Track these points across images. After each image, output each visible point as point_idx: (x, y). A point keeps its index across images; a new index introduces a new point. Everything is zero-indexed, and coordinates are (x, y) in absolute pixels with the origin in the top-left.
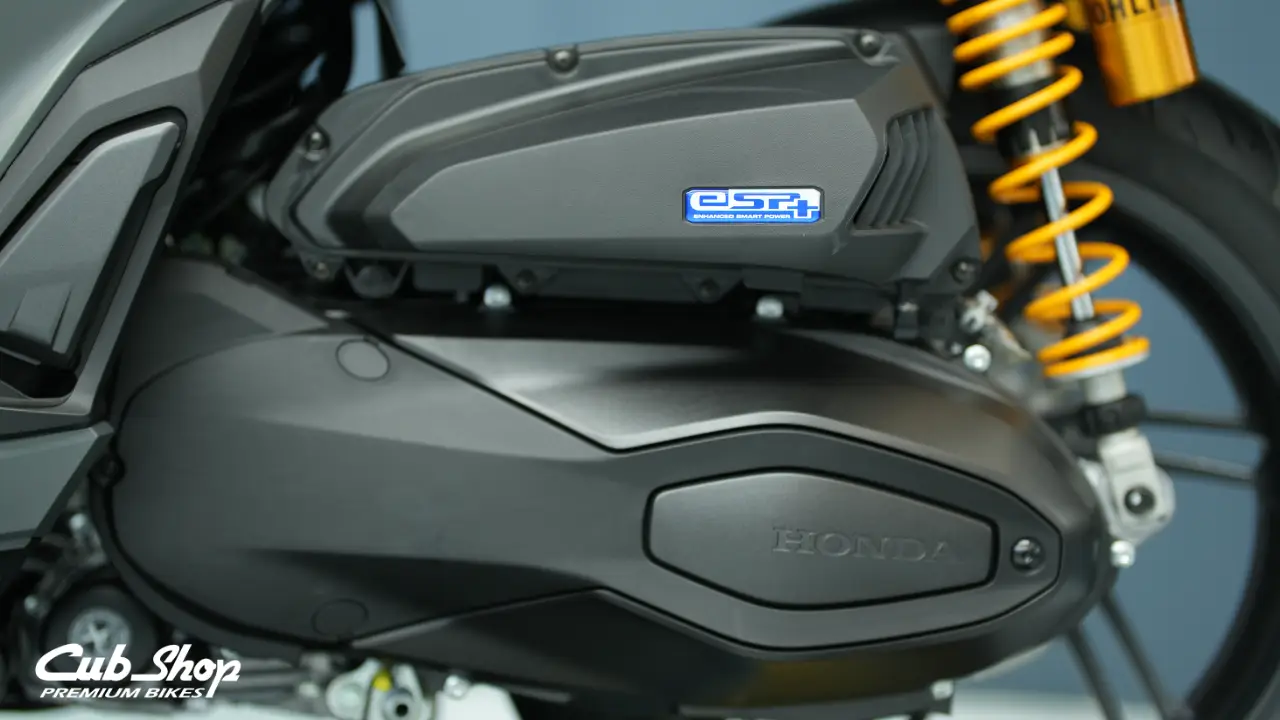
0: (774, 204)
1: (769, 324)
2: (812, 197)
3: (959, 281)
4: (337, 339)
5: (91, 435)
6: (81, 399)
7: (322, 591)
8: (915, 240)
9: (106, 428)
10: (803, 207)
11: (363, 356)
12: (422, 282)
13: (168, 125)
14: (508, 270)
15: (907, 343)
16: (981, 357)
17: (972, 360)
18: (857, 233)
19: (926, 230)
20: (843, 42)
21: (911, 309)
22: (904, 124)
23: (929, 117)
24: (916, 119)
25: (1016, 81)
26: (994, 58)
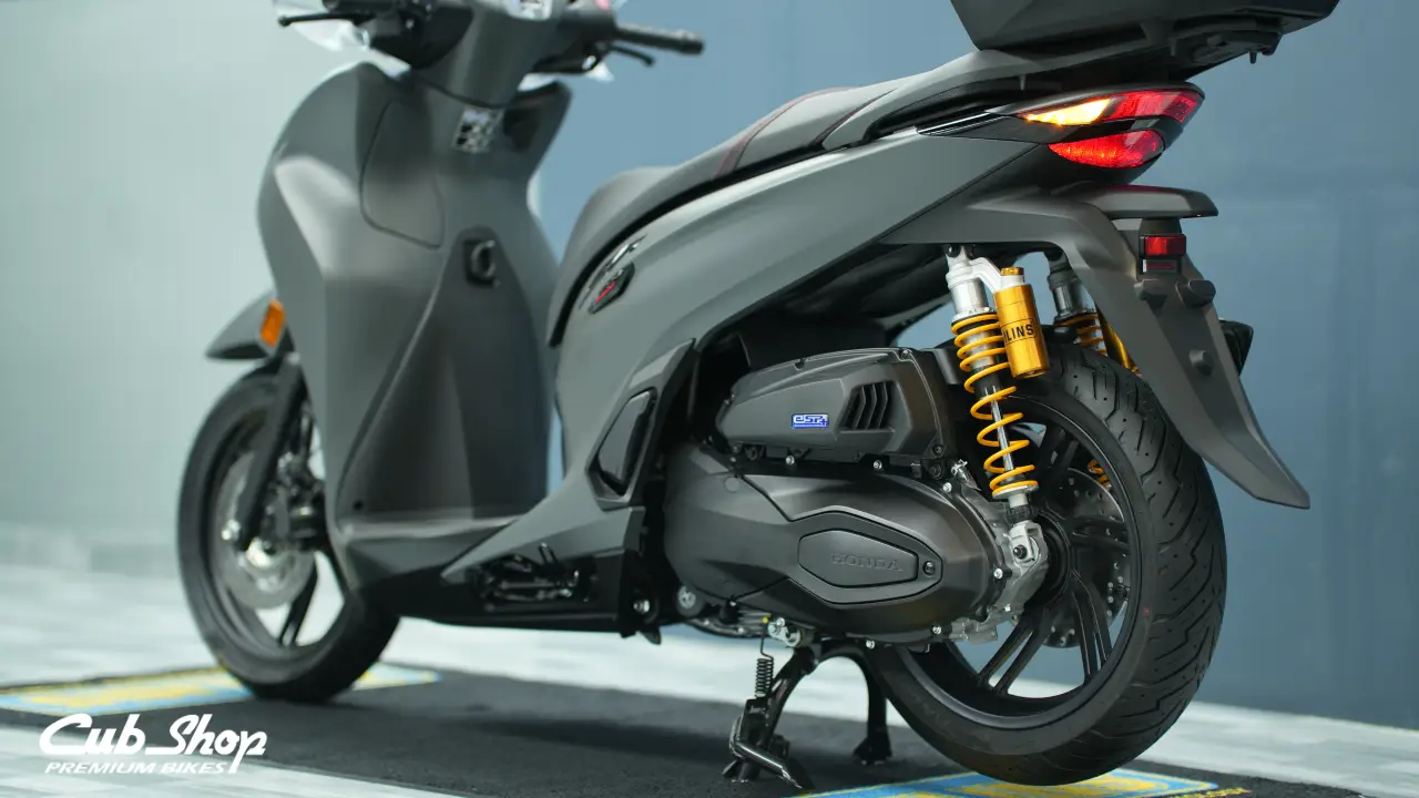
0: (815, 420)
1: (879, 471)
2: (825, 417)
3: (936, 454)
4: (726, 476)
5: (630, 509)
6: (627, 498)
7: (721, 576)
8: (888, 437)
9: (642, 508)
10: (823, 421)
11: (734, 483)
12: (770, 454)
13: (647, 393)
14: (792, 450)
15: (918, 480)
16: (948, 487)
17: (945, 488)
18: (844, 432)
19: (893, 431)
20: (890, 353)
21: (916, 465)
22: (868, 388)
23: (890, 385)
24: (878, 386)
25: (978, 366)
26: (968, 356)
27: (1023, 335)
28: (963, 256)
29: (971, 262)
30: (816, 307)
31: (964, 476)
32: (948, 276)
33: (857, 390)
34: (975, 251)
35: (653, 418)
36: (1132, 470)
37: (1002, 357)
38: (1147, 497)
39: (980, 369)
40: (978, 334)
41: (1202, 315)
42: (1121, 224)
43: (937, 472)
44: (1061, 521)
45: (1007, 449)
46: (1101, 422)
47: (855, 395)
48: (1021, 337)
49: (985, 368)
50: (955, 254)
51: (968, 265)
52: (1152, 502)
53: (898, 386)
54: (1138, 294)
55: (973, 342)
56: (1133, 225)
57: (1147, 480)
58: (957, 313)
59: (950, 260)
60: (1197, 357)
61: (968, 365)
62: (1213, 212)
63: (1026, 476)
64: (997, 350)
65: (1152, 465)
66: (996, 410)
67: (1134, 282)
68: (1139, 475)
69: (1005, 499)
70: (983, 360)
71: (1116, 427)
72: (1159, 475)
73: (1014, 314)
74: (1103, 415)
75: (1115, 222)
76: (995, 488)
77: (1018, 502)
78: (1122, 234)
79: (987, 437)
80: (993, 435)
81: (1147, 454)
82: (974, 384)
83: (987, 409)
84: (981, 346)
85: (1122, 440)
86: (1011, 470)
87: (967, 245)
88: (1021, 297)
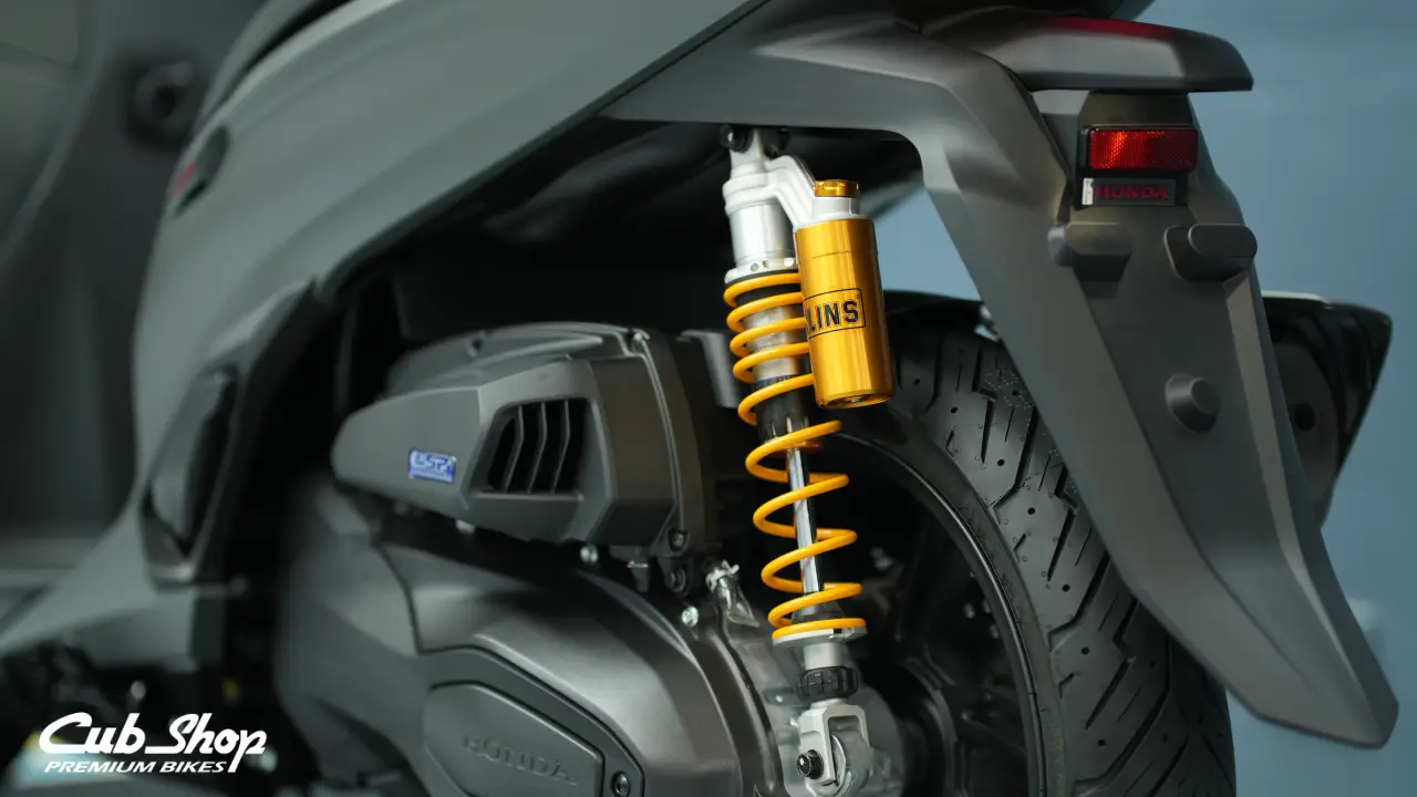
0: (439, 465)
2: (452, 460)
3: (674, 548)
5: (192, 593)
6: (185, 571)
8: (570, 509)
10: (449, 470)
15: (643, 595)
16: (691, 615)
17: (685, 619)
18: (482, 496)
19: (581, 498)
20: (610, 340)
21: (638, 566)
22: (531, 409)
23: (579, 407)
24: (554, 407)
25: (767, 375)
26: (751, 353)
27: (836, 321)
28: (755, 150)
29: (769, 164)
30: (537, 231)
31: (727, 594)
32: (728, 188)
33: (509, 411)
34: (778, 142)
35: (234, 424)
36: (1035, 618)
37: (803, 363)
38: (1058, 680)
39: (769, 382)
40: (771, 310)
41: (1222, 296)
42: (1047, 101)
43: (677, 584)
44: (946, 691)
45: (810, 544)
46: (985, 508)
47: (507, 421)
48: (833, 326)
49: (778, 380)
50: (743, 146)
51: (764, 170)
52: (1067, 689)
53: (595, 409)
54: (1054, 251)
55: (761, 326)
56: (1065, 104)
57: (1061, 641)
58: (733, 265)
59: (735, 157)
60: (1179, 392)
61: (750, 369)
62: (1242, 82)
63: (842, 608)
64: (799, 347)
65: (1073, 611)
66: (796, 467)
67: (1049, 226)
68: (1045, 631)
69: (795, 651)
70: (779, 364)
71: (1013, 521)
72: (1090, 632)
73: (830, 277)
74: (992, 497)
75: (1038, 96)
76: (782, 625)
77: (821, 658)
78: (1049, 123)
79: (774, 517)
80: (785, 515)
81: (1066, 588)
82: (757, 409)
83: (778, 460)
84: (776, 334)
85: (1022, 551)
86: (815, 591)
87: (765, 129)
88: (844, 242)
